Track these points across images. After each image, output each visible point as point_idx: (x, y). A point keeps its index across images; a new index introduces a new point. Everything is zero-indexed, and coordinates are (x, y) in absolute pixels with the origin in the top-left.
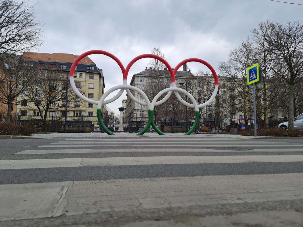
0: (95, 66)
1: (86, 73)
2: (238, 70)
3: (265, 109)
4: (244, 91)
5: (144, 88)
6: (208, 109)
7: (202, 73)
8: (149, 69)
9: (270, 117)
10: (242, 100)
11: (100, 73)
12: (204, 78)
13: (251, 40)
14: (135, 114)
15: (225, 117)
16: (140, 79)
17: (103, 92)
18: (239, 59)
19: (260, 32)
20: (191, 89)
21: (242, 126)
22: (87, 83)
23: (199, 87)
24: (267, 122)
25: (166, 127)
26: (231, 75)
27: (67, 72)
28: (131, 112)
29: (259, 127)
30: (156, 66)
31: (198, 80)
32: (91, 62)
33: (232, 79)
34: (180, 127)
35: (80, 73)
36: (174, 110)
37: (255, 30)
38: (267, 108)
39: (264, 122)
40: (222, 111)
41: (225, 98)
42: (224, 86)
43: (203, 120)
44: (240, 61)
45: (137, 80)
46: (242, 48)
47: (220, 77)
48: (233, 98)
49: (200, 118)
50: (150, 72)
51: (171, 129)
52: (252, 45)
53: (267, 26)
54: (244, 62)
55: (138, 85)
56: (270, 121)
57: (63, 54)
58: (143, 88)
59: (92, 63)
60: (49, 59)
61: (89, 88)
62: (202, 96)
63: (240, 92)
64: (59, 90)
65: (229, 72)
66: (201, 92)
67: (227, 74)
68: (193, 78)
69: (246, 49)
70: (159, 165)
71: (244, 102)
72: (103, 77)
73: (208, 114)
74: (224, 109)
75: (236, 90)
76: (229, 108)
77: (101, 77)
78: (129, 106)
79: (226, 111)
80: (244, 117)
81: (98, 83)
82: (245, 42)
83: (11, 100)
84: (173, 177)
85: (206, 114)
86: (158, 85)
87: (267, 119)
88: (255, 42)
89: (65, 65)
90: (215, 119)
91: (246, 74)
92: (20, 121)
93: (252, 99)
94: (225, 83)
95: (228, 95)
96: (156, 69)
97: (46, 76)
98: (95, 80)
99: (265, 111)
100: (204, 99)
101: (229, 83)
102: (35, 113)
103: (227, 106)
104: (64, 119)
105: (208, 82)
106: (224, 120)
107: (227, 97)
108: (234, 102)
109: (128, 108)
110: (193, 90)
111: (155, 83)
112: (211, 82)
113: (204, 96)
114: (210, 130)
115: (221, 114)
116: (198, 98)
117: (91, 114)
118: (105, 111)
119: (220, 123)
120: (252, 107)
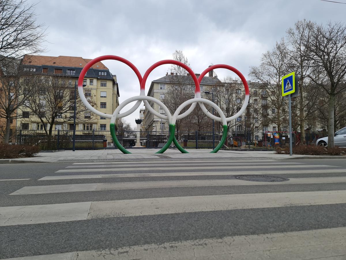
0: (108, 72)
1: (98, 79)
2: (271, 76)
3: (301, 121)
4: (278, 99)
5: (165, 97)
6: (237, 120)
7: (231, 79)
8: (170, 74)
9: (307, 129)
10: (276, 110)
11: (114, 80)
12: (233, 85)
13: (286, 41)
14: (154, 127)
15: (257, 129)
16: (159, 86)
17: (117, 101)
18: (272, 64)
19: (296, 32)
20: (218, 98)
21: (276, 140)
22: (99, 91)
23: (227, 95)
24: (304, 135)
25: (190, 141)
26: (263, 82)
27: (75, 78)
28: (150, 125)
29: (295, 140)
30: (178, 72)
31: (226, 87)
32: (103, 67)
33: (264, 86)
34: (206, 142)
35: (90, 80)
36: (199, 122)
37: (291, 29)
38: (303, 120)
39: (300, 134)
40: (253, 123)
41: (256, 108)
42: (255, 94)
43: (232, 133)
44: (273, 65)
45: (156, 88)
46: (276, 51)
47: (251, 84)
48: (265, 107)
49: (229, 130)
50: (171, 78)
51: (195, 144)
52: (287, 47)
53: (304, 25)
54: (278, 67)
55: (158, 93)
56: (307, 134)
57: (71, 57)
58: (163, 96)
59: (105, 68)
60: (55, 63)
61: (101, 97)
62: (231, 106)
63: (273, 101)
64: (67, 100)
65: (262, 78)
66: (229, 101)
67: (259, 80)
68: (220, 84)
69: (280, 51)
70: (182, 213)
71: (278, 112)
72: (117, 84)
73: (237, 126)
74: (255, 120)
75: (269, 99)
76: (261, 119)
77: (115, 83)
78: (147, 117)
79: (258, 122)
80: (278, 130)
81: (111, 91)
82: (279, 43)
83: (10, 114)
84: (198, 240)
85: (235, 127)
86: (181, 93)
87: (304, 132)
88: (291, 44)
89: (73, 70)
90: (245, 131)
91: (280, 80)
92: (20, 135)
93: (287, 109)
94: (256, 91)
95: (260, 105)
96: (178, 74)
97: (50, 84)
98: (108, 88)
99: (301, 122)
100: (233, 109)
101: (261, 91)
102: (38, 126)
103: (259, 117)
104: (72, 133)
105: (237, 90)
106: (256, 133)
107: (259, 106)
108: (266, 112)
109: (146, 119)
110: (220, 99)
111: (177, 91)
112: (240, 90)
113: (233, 105)
114: (240, 144)
115: (252, 125)
116: (226, 108)
117: (103, 126)
118: (120, 123)
119: (251, 136)
120: (288, 118)
